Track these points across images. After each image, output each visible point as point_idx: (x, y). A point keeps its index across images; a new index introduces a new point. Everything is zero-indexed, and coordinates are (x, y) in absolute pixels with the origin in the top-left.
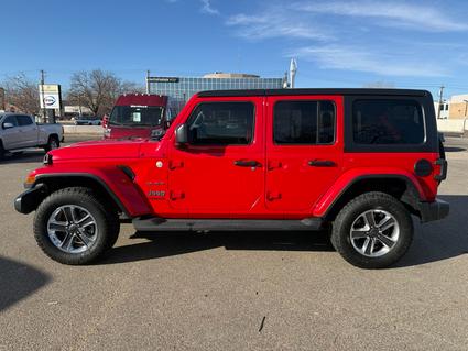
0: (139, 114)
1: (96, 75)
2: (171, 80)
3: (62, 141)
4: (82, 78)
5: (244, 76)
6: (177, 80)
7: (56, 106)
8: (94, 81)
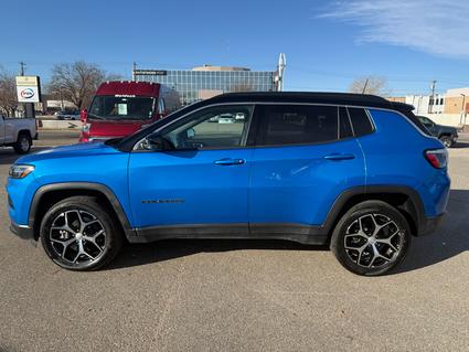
0: (125, 106)
1: (79, 67)
2: (158, 73)
3: (36, 138)
4: (64, 70)
5: (235, 69)
6: (165, 73)
7: (36, 99)
8: (77, 74)
